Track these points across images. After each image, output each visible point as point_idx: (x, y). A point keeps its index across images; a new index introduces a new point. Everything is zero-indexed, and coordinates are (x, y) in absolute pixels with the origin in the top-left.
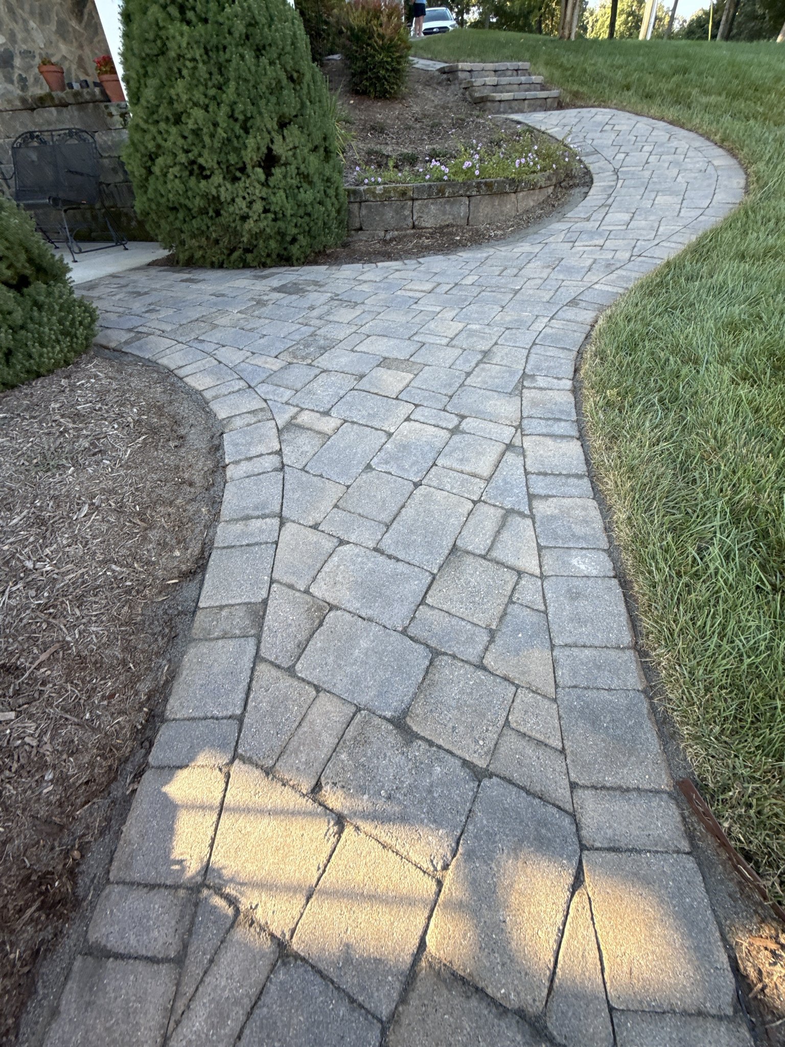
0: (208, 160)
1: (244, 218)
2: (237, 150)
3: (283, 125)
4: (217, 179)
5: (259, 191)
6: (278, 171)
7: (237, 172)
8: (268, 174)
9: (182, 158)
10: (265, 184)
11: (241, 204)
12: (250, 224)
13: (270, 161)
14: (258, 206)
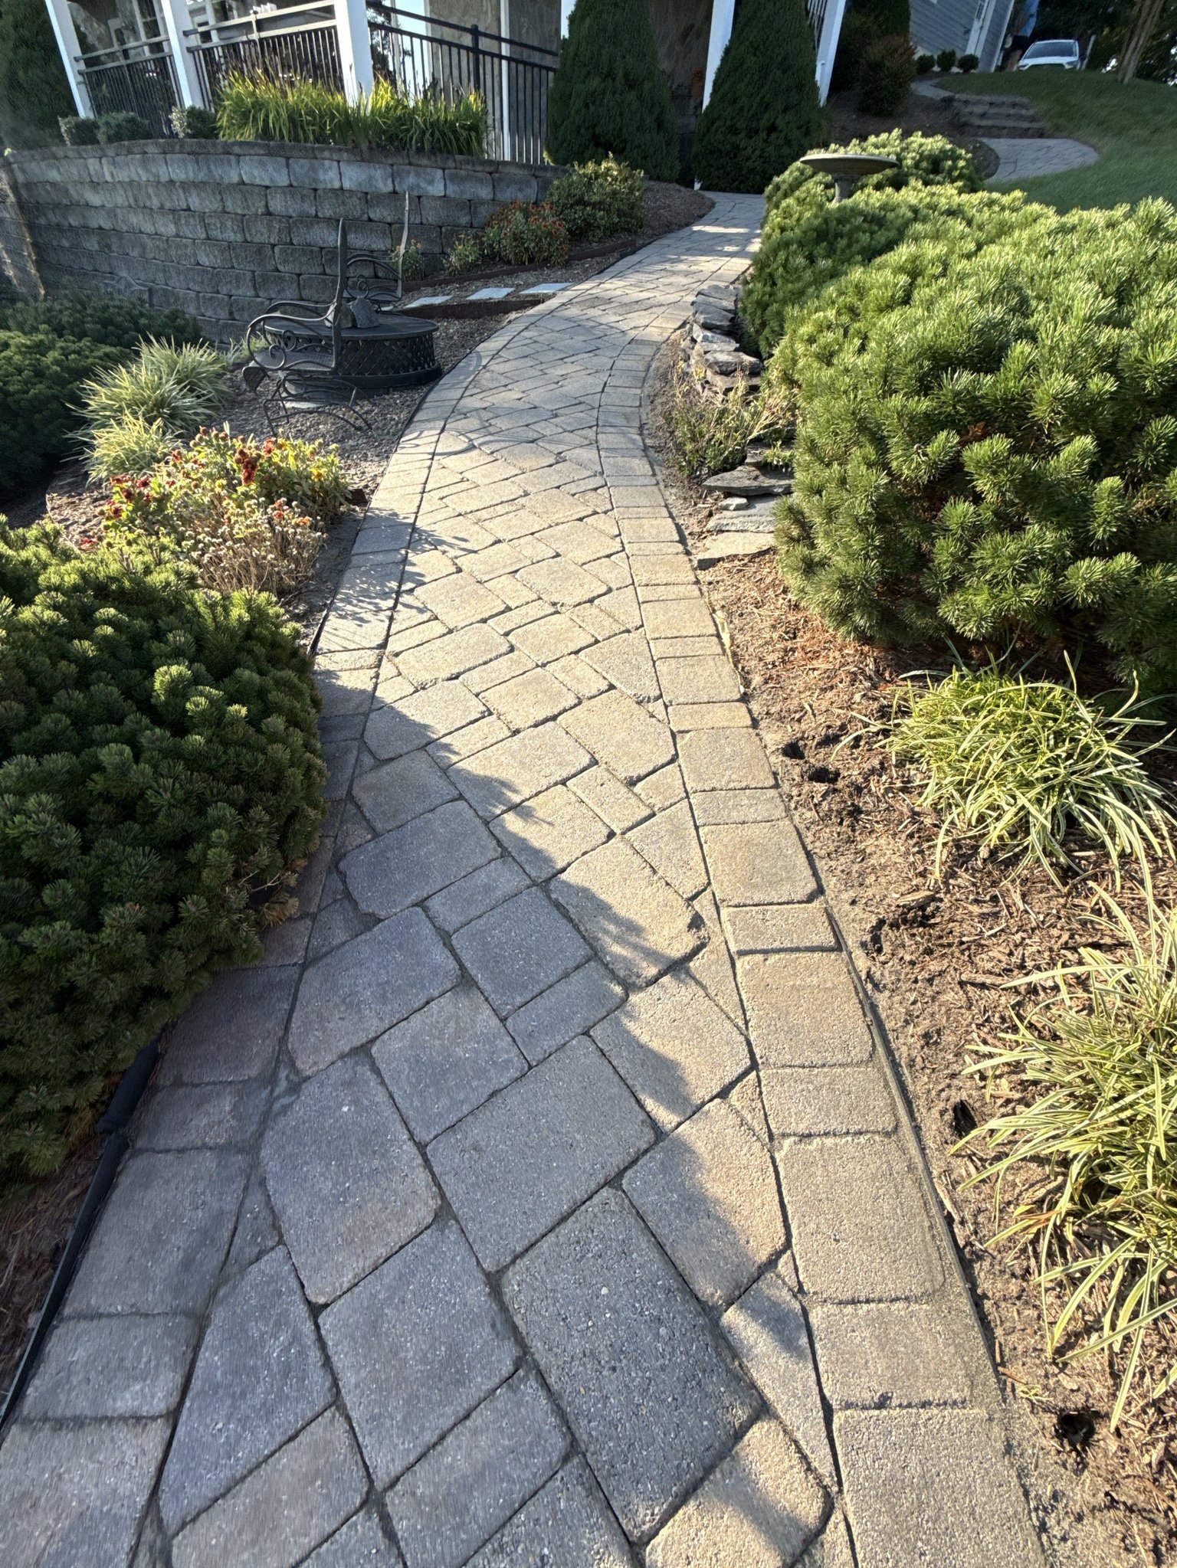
0: (741, 125)
1: (748, 159)
2: (758, 120)
3: (785, 110)
4: (743, 135)
5: (761, 144)
6: (774, 135)
7: (752, 133)
8: (768, 135)
9: (729, 123)
10: (766, 141)
11: (749, 150)
12: (749, 164)
13: (772, 129)
14: (757, 153)
